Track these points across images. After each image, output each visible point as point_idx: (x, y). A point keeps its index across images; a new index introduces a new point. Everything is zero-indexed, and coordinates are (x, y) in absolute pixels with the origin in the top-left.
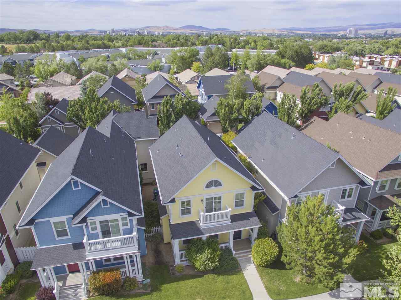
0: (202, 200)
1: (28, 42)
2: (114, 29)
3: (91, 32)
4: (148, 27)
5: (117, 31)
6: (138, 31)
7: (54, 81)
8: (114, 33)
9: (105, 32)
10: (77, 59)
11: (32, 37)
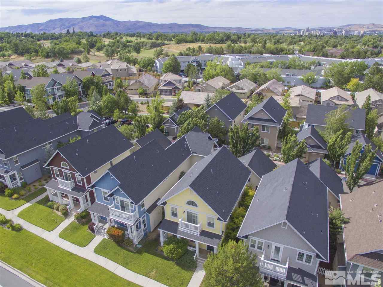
0: (184, 212)
1: (221, 42)
2: (310, 28)
3: (286, 31)
4: (349, 25)
5: (313, 30)
6: (335, 30)
7: (208, 84)
8: (308, 32)
9: (299, 31)
10: (243, 64)
11: (225, 38)
